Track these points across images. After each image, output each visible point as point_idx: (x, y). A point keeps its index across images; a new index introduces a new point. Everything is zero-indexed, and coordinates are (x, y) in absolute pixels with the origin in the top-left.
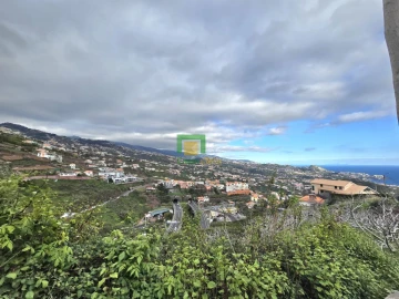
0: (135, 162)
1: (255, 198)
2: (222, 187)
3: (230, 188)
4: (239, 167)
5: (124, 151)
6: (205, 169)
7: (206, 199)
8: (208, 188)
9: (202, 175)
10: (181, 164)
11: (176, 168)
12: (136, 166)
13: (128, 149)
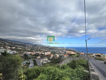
0: (14, 46)
1: (52, 56)
2: (44, 53)
3: (46, 54)
4: (47, 48)
5: (8, 42)
6: (38, 48)
7: (39, 57)
8: (40, 54)
9: (37, 50)
10: (30, 47)
11: (29, 48)
12: (14, 48)
13: (10, 42)
